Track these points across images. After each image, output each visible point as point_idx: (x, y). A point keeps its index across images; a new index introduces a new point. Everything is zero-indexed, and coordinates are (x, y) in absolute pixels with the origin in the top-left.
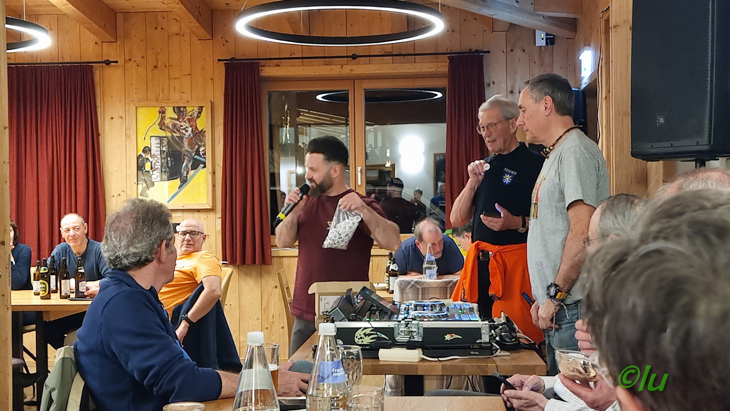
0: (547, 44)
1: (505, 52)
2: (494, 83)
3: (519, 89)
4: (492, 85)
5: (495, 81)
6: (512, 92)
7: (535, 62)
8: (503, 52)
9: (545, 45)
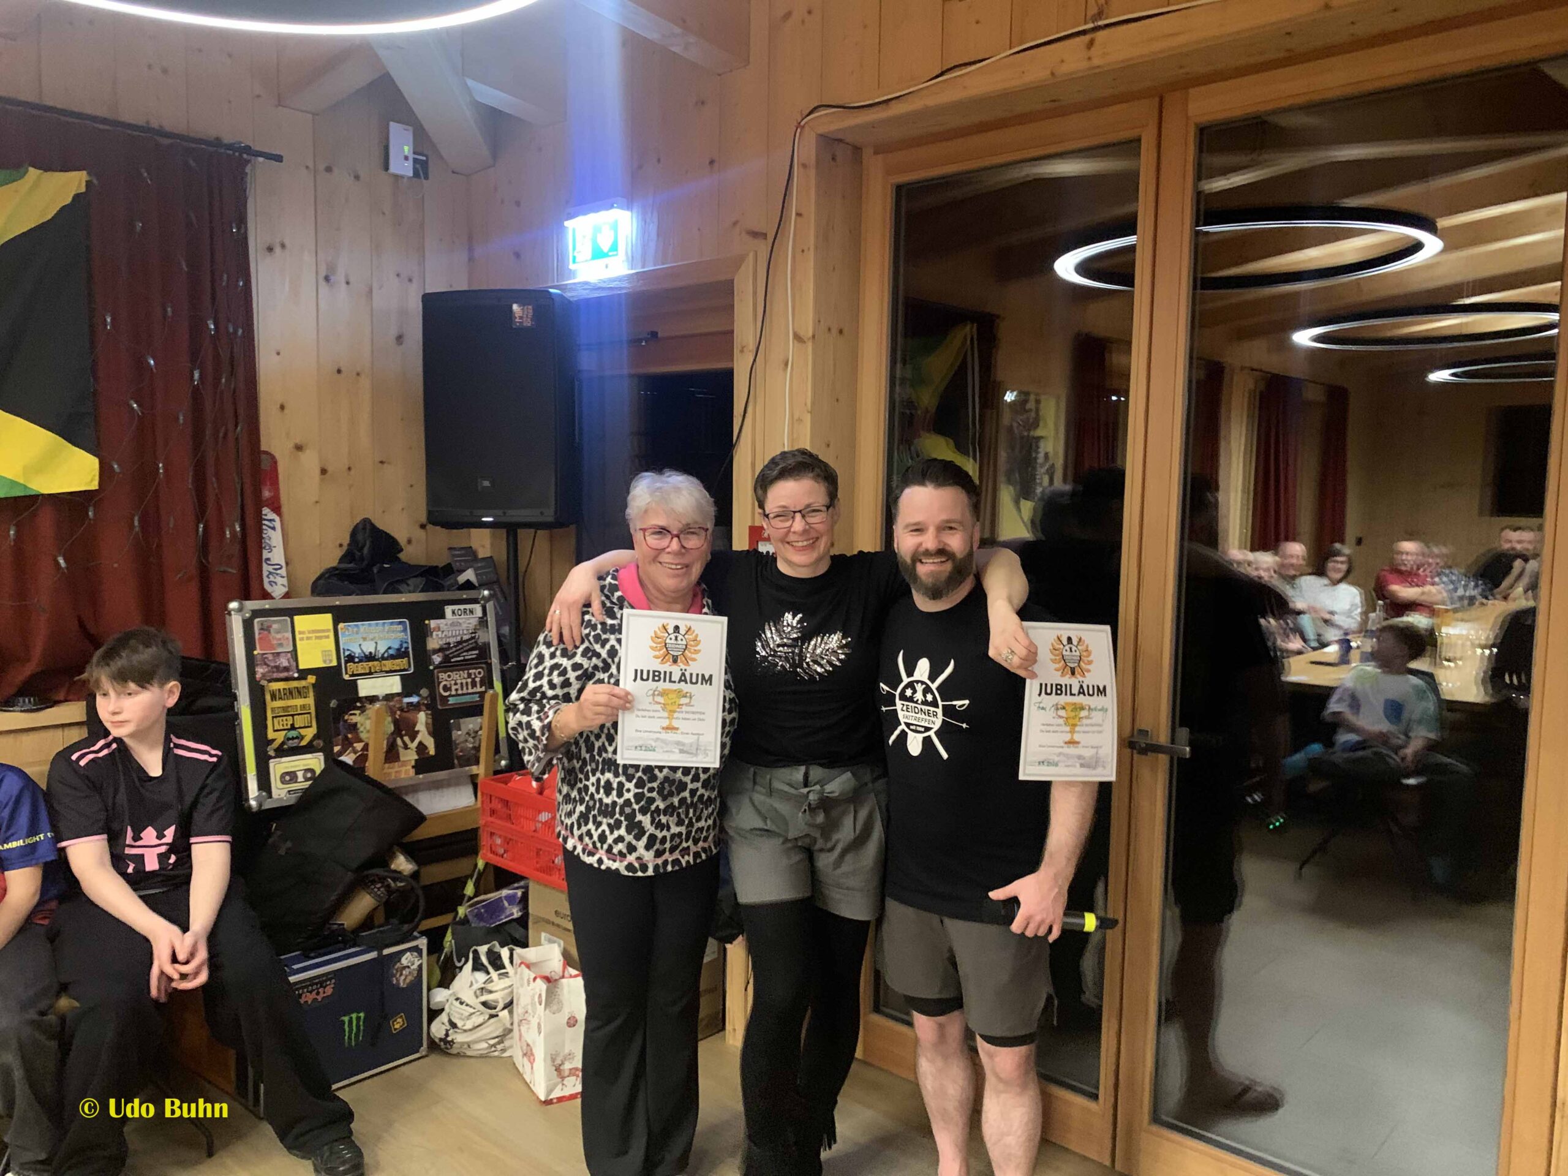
0: (416, 174)
1: (311, 165)
2: (283, 246)
3: (347, 276)
4: (278, 250)
5: (287, 242)
6: (327, 279)
7: (384, 214)
8: (307, 167)
9: (411, 174)
